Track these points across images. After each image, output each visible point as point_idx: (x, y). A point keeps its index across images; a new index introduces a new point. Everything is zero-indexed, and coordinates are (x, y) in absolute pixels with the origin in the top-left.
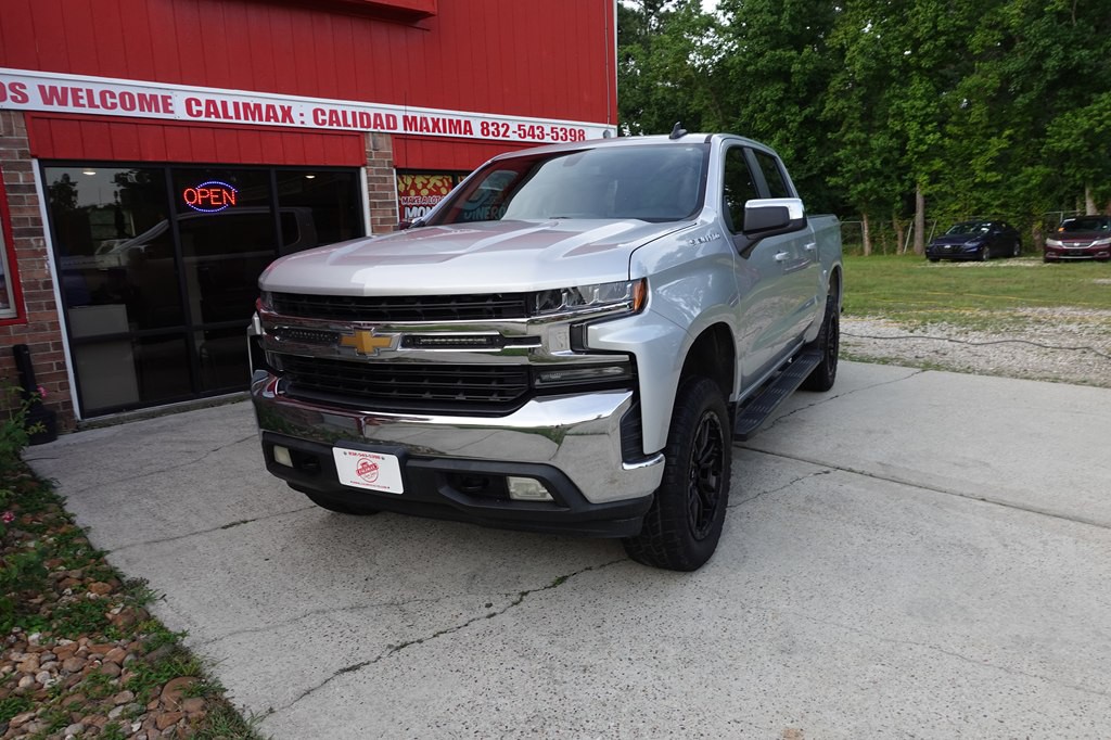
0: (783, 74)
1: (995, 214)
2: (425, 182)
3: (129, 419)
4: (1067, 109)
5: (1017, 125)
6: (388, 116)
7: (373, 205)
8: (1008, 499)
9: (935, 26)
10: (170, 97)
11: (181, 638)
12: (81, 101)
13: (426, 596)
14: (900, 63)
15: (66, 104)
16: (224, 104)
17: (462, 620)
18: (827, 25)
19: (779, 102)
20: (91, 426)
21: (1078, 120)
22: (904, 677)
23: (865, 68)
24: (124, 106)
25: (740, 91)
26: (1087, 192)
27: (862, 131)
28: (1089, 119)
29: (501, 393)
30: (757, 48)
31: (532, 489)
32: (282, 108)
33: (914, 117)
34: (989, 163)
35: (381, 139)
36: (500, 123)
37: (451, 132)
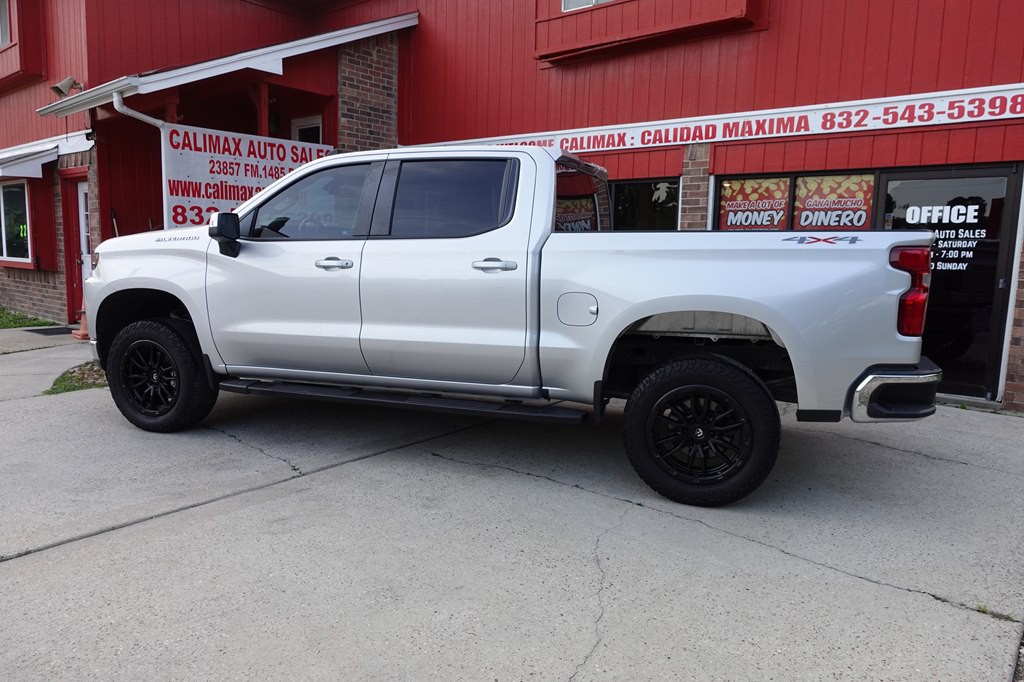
2: (756, 186)
7: (683, 211)
10: (553, 140)
16: (582, 139)
32: (619, 135)
35: (700, 149)
36: (853, 111)
37: (778, 131)
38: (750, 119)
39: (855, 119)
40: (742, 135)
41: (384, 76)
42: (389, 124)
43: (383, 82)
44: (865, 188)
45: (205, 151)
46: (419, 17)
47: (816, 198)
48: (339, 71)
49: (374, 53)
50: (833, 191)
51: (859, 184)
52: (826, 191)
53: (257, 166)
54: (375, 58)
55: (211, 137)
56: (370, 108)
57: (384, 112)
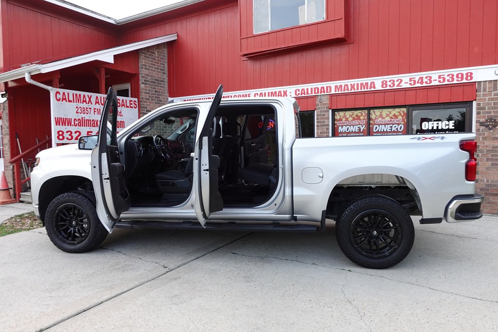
2: (351, 114)
6: (327, 87)
7: (317, 126)
10: (250, 94)
16: (265, 93)
32: (284, 91)
35: (324, 97)
36: (396, 79)
37: (361, 89)
38: (347, 83)
39: (396, 83)
40: (344, 91)
41: (161, 64)
42: (164, 87)
43: (161, 66)
44: (402, 114)
45: (74, 102)
46: (178, 36)
47: (380, 119)
48: (140, 61)
49: (156, 53)
50: (387, 115)
51: (399, 112)
52: (384, 115)
53: (100, 109)
54: (156, 55)
55: (76, 95)
56: (155, 80)
57: (162, 81)
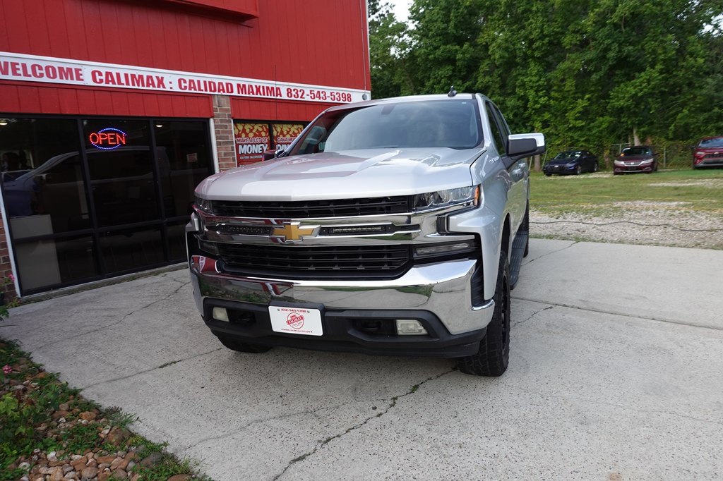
0: (451, 60)
1: (582, 146)
2: (252, 128)
3: (56, 296)
4: (622, 82)
5: (592, 92)
6: (227, 84)
7: (218, 144)
8: (668, 318)
9: (542, 32)
10: (81, 70)
11: (164, 447)
12: (18, 72)
13: (329, 405)
14: (522, 54)
15: (7, 74)
16: (118, 75)
17: (361, 419)
18: (476, 31)
19: (449, 78)
20: (28, 302)
21: (628, 89)
22: (664, 434)
23: (501, 57)
24: (48, 76)
25: (425, 71)
26: (635, 132)
27: (500, 96)
28: (635, 88)
29: (390, 264)
30: (435, 44)
31: (412, 327)
32: (157, 78)
33: (532, 87)
34: (577, 115)
36: (299, 89)
37: (268, 95)
38: (252, 84)
39: (300, 94)
40: (249, 94)
47: (281, 136)
50: (288, 132)
51: (297, 129)
52: (285, 132)
